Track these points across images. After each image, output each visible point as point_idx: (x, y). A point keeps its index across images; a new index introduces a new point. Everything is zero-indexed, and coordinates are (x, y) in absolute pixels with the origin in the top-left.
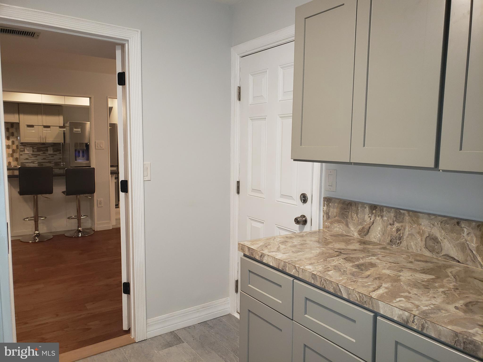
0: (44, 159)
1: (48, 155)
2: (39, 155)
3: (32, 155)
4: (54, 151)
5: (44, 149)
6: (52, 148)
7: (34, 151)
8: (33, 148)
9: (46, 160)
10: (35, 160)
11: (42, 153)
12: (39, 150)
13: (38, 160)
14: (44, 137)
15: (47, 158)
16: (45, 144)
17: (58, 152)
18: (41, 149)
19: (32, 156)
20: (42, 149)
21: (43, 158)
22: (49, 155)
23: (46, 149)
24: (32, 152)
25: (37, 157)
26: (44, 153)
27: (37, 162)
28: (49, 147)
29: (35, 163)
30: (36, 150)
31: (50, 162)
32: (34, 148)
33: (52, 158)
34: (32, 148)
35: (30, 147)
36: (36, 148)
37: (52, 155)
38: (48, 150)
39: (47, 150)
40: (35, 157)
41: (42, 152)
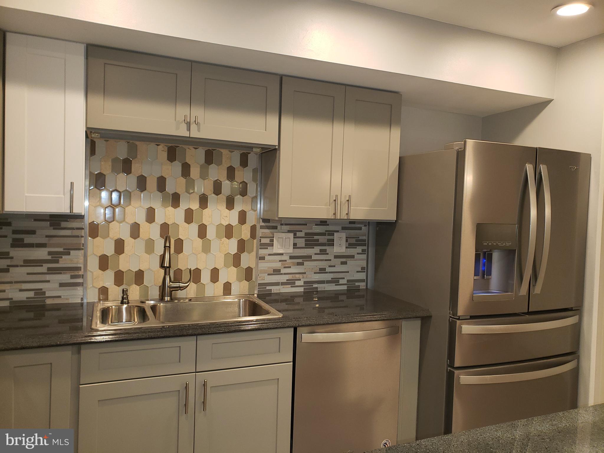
0: (322, 271)
1: (332, 258)
2: (308, 258)
3: (291, 257)
4: (350, 246)
5: (322, 239)
6: (343, 235)
7: (298, 246)
8: (295, 237)
9: (327, 273)
10: (298, 276)
11: (319, 252)
12: (310, 242)
13: (305, 275)
14: (344, 200)
15: (330, 266)
16: (326, 221)
17: (359, 249)
18: (316, 237)
19: (289, 261)
20: (318, 240)
21: (320, 269)
22: (336, 257)
23: (329, 240)
24: (290, 250)
25: (302, 264)
26: (323, 252)
27: (301, 283)
28: (338, 231)
29: (298, 283)
30: (301, 242)
31: (335, 281)
32: (298, 234)
33: (343, 268)
34: (291, 235)
35: (289, 231)
36: (302, 234)
37: (344, 258)
38: (333, 240)
39: (331, 243)
40: (299, 264)
41: (317, 249)
